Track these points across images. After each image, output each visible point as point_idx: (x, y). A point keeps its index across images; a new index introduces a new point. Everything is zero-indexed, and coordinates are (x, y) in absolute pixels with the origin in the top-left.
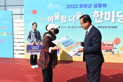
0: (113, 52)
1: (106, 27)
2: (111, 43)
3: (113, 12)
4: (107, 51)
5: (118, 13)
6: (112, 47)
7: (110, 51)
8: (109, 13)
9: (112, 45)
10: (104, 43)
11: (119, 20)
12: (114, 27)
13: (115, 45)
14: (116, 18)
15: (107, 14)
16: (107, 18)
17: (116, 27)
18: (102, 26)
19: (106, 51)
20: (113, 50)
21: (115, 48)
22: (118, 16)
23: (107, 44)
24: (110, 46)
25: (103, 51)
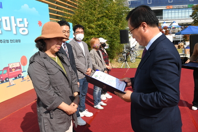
0: (23, 77)
1: (8, 41)
2: (18, 65)
3: (12, 18)
4: (16, 78)
5: (18, 20)
6: (20, 70)
7: (19, 77)
8: (7, 18)
9: (20, 68)
10: (10, 67)
11: (21, 30)
12: (17, 41)
13: (22, 67)
14: (17, 28)
15: (6, 20)
16: (6, 26)
17: (19, 41)
18: (2, 39)
19: (14, 78)
20: (23, 74)
21: (24, 71)
22: (19, 25)
23: (14, 68)
24: (18, 70)
25: (11, 80)
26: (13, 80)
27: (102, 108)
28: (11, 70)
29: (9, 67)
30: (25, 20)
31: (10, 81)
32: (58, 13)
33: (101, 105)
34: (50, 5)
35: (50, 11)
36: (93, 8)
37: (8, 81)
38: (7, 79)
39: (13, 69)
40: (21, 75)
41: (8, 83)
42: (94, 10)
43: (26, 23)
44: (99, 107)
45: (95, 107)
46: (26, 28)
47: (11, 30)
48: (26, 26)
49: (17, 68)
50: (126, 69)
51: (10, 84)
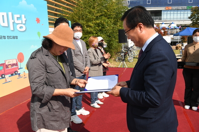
0: (19, 74)
1: (4, 37)
2: (15, 62)
3: (10, 14)
4: (12, 75)
5: (16, 16)
6: (16, 67)
7: (16, 74)
8: (5, 14)
9: (16, 64)
11: (18, 26)
12: (14, 37)
13: (19, 63)
14: (15, 24)
15: (3, 16)
16: (4, 22)
17: (17, 37)
19: (10, 75)
20: (19, 71)
21: (21, 68)
22: (17, 22)
24: (15, 67)
25: (7, 76)
26: (9, 76)
27: (98, 107)
28: (7, 66)
29: (5, 63)
30: (23, 16)
31: (6, 78)
32: (56, 10)
33: (98, 104)
34: (49, 3)
35: (49, 8)
36: (92, 7)
37: (4, 77)
38: (3, 76)
39: (10, 66)
40: (17, 72)
41: (4, 79)
42: (93, 8)
43: (24, 19)
44: (96, 105)
45: (92, 105)
46: (24, 24)
47: (8, 27)
48: (24, 22)
49: (13, 65)
50: (124, 68)
51: (6, 80)
